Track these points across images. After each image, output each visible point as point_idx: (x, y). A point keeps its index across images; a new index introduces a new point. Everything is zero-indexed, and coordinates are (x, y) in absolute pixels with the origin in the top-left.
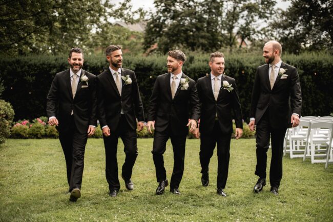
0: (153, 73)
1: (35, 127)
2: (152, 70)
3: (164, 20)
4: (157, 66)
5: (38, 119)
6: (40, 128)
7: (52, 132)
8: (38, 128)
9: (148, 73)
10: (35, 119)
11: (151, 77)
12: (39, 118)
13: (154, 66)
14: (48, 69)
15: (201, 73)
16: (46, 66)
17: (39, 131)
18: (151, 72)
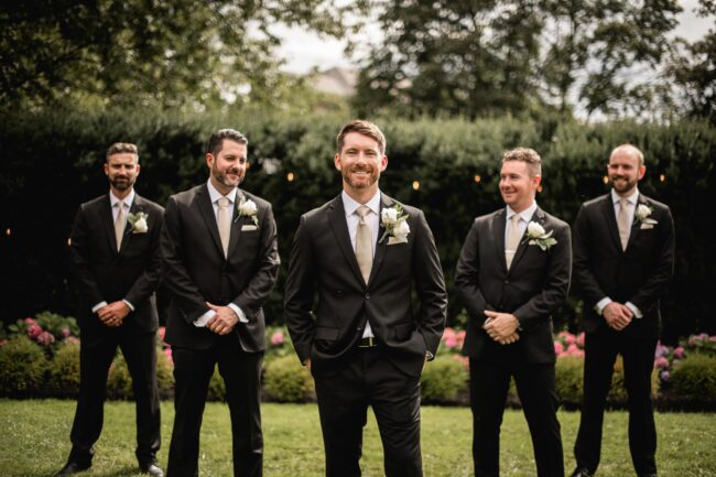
0: (424, 172)
1: (8, 354)
2: (422, 164)
3: (401, 63)
4: (436, 148)
5: (29, 321)
6: (27, 355)
7: (67, 373)
8: (17, 356)
9: (408, 172)
10: (20, 322)
11: (416, 186)
12: (33, 317)
13: (427, 148)
14: (69, 153)
15: (588, 175)
16: (63, 143)
17: (22, 369)
18: (417, 169)
